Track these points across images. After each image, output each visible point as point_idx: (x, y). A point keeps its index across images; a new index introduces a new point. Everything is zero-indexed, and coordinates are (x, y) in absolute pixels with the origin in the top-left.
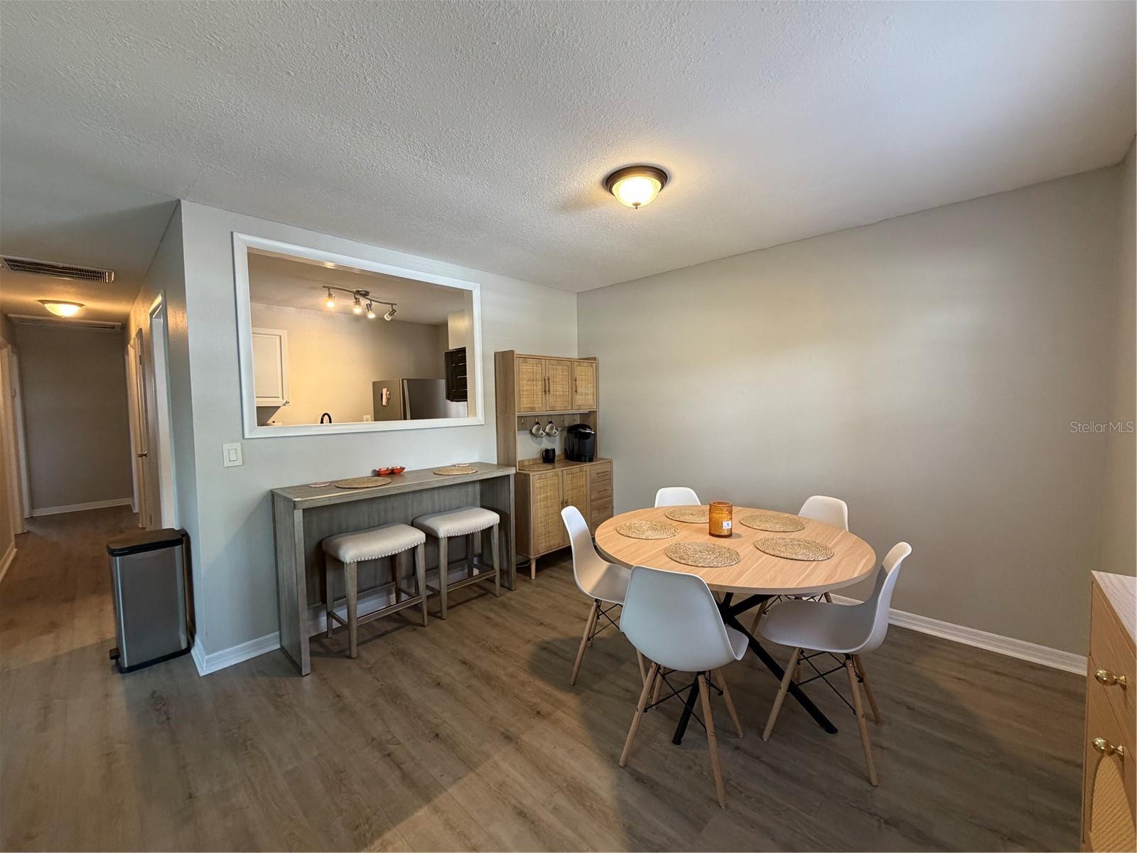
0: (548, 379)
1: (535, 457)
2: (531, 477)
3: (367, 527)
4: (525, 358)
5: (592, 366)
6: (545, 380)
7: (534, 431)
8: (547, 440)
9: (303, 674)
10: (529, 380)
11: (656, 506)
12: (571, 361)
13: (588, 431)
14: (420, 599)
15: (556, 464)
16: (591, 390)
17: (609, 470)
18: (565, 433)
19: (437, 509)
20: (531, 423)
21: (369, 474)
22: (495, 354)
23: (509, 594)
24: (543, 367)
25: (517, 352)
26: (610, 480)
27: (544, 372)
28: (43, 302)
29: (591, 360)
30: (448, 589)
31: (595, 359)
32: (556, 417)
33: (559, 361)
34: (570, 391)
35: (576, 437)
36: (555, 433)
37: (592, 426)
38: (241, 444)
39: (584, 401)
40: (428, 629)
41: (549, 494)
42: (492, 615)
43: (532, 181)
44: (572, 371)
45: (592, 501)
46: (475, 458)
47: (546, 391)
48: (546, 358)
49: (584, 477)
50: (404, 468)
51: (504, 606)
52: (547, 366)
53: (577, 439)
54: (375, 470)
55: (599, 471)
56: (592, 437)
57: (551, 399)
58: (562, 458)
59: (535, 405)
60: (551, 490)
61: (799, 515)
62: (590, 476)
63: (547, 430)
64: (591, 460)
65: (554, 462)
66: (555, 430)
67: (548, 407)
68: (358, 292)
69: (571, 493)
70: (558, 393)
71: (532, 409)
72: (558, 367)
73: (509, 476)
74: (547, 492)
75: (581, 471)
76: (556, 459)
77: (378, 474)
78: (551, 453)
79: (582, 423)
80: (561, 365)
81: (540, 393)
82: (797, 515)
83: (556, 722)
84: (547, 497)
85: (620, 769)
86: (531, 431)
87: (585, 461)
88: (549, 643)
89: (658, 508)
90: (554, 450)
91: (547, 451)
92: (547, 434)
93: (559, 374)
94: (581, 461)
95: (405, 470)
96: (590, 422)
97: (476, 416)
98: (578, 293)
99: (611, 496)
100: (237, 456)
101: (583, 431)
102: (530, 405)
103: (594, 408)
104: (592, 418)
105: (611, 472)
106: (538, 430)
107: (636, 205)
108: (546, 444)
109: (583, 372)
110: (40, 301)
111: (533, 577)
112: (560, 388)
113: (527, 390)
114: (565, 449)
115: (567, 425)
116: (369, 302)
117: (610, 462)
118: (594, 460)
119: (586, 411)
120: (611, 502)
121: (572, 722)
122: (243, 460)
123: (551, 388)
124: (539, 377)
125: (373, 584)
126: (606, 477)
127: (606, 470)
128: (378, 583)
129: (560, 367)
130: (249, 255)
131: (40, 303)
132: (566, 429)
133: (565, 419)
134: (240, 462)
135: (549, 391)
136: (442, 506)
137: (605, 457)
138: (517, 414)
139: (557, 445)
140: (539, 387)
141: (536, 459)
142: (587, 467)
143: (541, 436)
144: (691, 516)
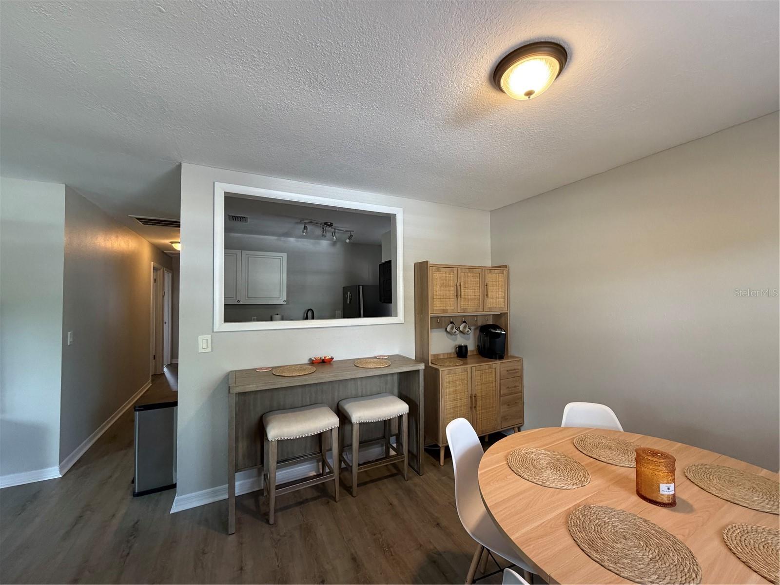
0: (460, 285)
1: (450, 352)
2: (440, 372)
3: (300, 405)
4: (438, 267)
5: (503, 273)
6: (457, 285)
7: (448, 329)
8: (462, 337)
9: (229, 533)
10: (442, 286)
11: (563, 425)
12: (482, 269)
13: (498, 331)
14: (333, 476)
15: (469, 360)
16: (502, 294)
17: (519, 368)
18: (478, 331)
19: (360, 394)
20: (444, 322)
22: (415, 264)
23: (417, 480)
24: (456, 275)
25: (431, 262)
26: (521, 377)
27: (456, 279)
28: (172, 243)
29: (502, 268)
30: (359, 469)
31: (506, 266)
32: (469, 317)
33: (471, 269)
34: (481, 296)
35: (486, 335)
36: (468, 331)
37: (503, 327)
38: (212, 336)
39: (495, 303)
40: (338, 505)
41: (458, 388)
42: (395, 502)
43: (417, 93)
44: (483, 278)
45: (501, 396)
46: (396, 351)
47: (458, 295)
48: (458, 267)
49: (494, 373)
50: (333, 359)
51: (409, 492)
52: (459, 274)
53: (488, 338)
54: (311, 359)
55: (509, 369)
56: (502, 337)
57: (462, 303)
58: (475, 353)
59: (447, 308)
60: (460, 385)
62: (500, 373)
63: (461, 328)
64: (501, 357)
65: (467, 358)
66: (467, 329)
67: (459, 309)
68: (325, 224)
69: (480, 387)
70: (469, 297)
71: (444, 311)
72: (469, 275)
73: (418, 371)
74: (456, 387)
75: (490, 368)
76: (469, 353)
77: (313, 362)
78: (464, 349)
79: (494, 323)
80: (472, 272)
81: (452, 297)
84: (456, 391)
86: (446, 329)
87: (496, 359)
88: (440, 554)
89: (566, 428)
90: (466, 347)
91: (460, 347)
92: (460, 331)
93: (472, 280)
94: (492, 358)
95: (334, 360)
96: (501, 323)
97: (397, 316)
98: (490, 211)
99: (522, 392)
100: (207, 346)
101: (494, 331)
102: (441, 308)
103: (505, 310)
104: (503, 319)
105: (521, 370)
106: (452, 328)
107: (529, 94)
108: (461, 341)
109: (492, 279)
110: (171, 242)
111: (442, 464)
112: (471, 292)
113: (439, 295)
114: (478, 346)
115: (480, 324)
116: (333, 230)
117: (521, 361)
118: (505, 357)
119: (499, 313)
120: (522, 398)
122: (212, 348)
123: (463, 293)
124: (452, 283)
125: (303, 454)
126: (517, 375)
127: (516, 367)
128: (308, 452)
129: (472, 274)
130: (226, 198)
131: (170, 244)
132: (479, 328)
133: (478, 319)
134: (209, 350)
135: (461, 295)
136: (364, 392)
137: (517, 356)
138: (430, 315)
139: (470, 342)
140: (452, 291)
141: (450, 354)
142: (496, 364)
143: (455, 333)
144: (609, 452)
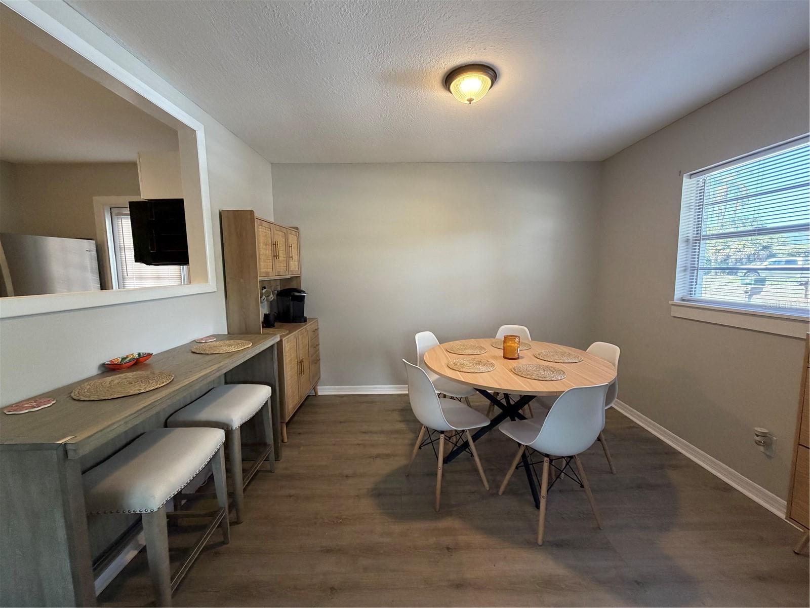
0: (277, 245)
2: (283, 342)
4: (261, 221)
5: (296, 235)
6: (274, 244)
10: (264, 243)
12: (286, 228)
16: (296, 257)
21: (93, 371)
22: (221, 212)
24: (272, 231)
27: (272, 236)
31: (297, 228)
33: (281, 227)
34: (287, 257)
35: (292, 300)
39: (294, 266)
41: (292, 356)
44: (287, 238)
45: (311, 356)
47: (277, 256)
48: (273, 223)
49: (307, 335)
53: (293, 302)
54: (103, 365)
55: (313, 329)
57: (278, 265)
59: (269, 270)
60: (293, 353)
61: (496, 338)
62: (310, 334)
66: (272, 295)
67: (276, 271)
69: (302, 352)
70: (281, 259)
71: (267, 274)
72: (279, 233)
75: (306, 331)
77: (110, 369)
80: (281, 231)
81: (271, 258)
82: (495, 338)
83: (468, 547)
84: (291, 359)
85: (541, 547)
93: (281, 241)
97: (208, 282)
98: (272, 163)
102: (265, 270)
104: (294, 282)
107: (470, 100)
113: (263, 255)
117: (318, 321)
121: (477, 538)
123: (279, 253)
124: (270, 241)
126: (317, 334)
127: (316, 328)
129: (281, 233)
138: (259, 279)
140: (270, 251)
142: (308, 327)
